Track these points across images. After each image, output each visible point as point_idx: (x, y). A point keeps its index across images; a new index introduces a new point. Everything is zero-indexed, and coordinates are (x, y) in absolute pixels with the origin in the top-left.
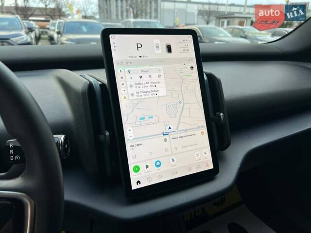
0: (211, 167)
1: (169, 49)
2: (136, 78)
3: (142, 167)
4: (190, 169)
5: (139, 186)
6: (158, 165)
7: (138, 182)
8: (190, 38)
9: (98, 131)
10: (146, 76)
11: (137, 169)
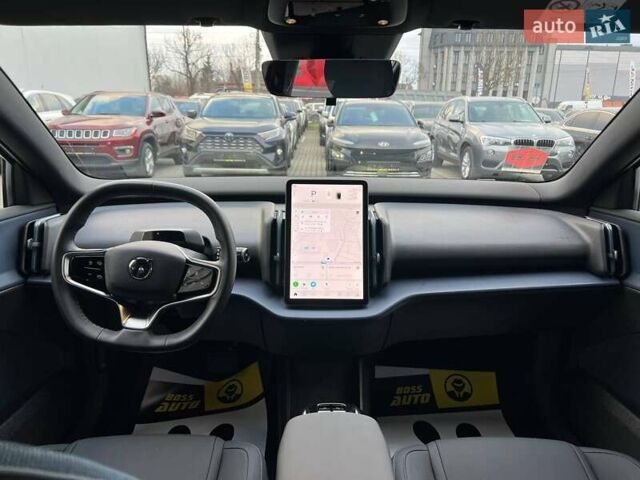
0: (361, 297)
1: (339, 196)
2: (307, 217)
3: (300, 283)
4: (340, 294)
5: (296, 297)
6: (313, 285)
7: (296, 294)
8: (361, 187)
9: (273, 252)
10: (315, 216)
11: (296, 284)
